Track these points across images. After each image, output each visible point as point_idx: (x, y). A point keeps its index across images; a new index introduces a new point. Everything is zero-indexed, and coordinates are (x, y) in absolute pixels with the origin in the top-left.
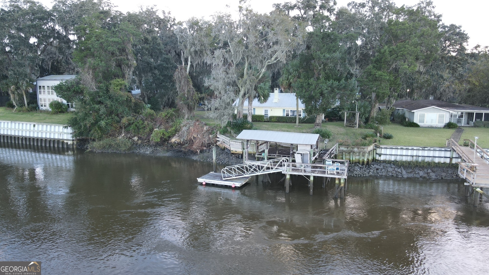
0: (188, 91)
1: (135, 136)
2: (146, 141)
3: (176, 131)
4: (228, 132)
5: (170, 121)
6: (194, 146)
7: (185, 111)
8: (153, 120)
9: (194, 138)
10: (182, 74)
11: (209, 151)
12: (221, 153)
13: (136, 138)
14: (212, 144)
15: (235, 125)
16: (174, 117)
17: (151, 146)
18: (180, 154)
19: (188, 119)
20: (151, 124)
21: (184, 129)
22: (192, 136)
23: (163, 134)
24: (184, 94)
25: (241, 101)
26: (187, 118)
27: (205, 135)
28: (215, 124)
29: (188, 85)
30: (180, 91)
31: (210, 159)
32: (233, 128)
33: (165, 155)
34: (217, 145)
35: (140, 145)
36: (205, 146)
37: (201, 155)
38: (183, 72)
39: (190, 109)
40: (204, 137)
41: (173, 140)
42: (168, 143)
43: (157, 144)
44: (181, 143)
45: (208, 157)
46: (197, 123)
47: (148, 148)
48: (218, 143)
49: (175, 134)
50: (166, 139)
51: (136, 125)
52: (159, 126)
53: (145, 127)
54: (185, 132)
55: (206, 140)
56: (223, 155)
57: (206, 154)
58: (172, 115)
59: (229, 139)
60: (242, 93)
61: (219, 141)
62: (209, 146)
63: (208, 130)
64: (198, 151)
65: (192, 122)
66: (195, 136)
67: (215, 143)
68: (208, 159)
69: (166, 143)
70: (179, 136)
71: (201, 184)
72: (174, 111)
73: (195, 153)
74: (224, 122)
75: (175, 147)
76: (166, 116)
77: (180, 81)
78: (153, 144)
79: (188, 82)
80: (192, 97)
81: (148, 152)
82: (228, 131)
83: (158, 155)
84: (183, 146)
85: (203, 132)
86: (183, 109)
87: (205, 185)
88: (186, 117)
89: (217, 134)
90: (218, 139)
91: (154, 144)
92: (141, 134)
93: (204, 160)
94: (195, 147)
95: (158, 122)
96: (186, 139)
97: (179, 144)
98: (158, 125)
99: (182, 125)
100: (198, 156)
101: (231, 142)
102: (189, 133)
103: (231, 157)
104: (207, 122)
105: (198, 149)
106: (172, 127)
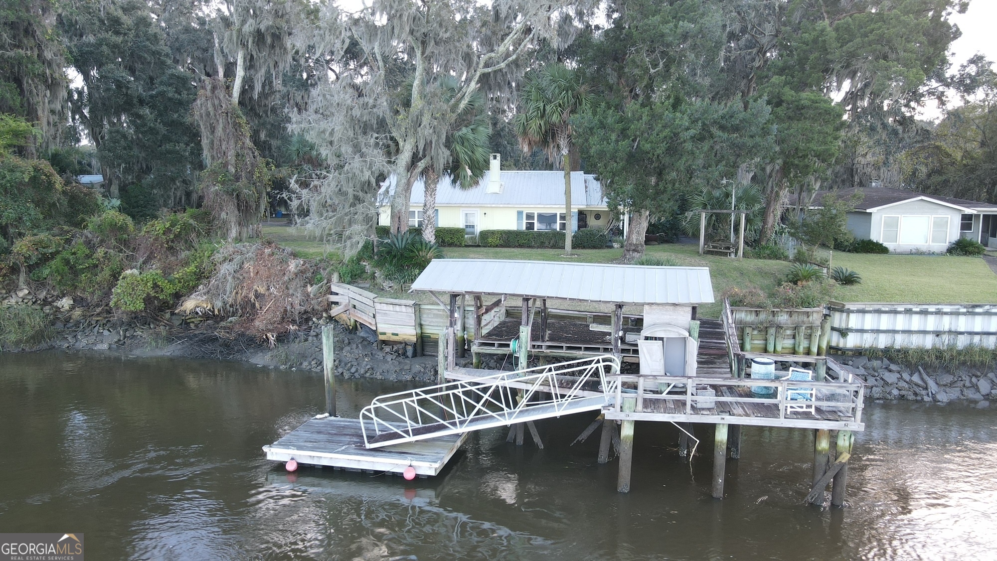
0: (238, 155)
1: (64, 296)
2: (99, 310)
3: (201, 276)
4: (364, 276)
5: (181, 245)
6: (257, 323)
7: (229, 214)
8: (126, 243)
9: (258, 296)
10: (216, 102)
11: (308, 335)
12: (346, 341)
13: (65, 303)
14: (315, 312)
15: (389, 253)
16: (193, 235)
17: (114, 326)
18: (209, 347)
19: (239, 239)
20: (118, 257)
21: (225, 269)
22: (249, 289)
23: (155, 286)
24: (225, 165)
25: (404, 181)
26: (236, 239)
27: (292, 286)
28: (321, 254)
29: (238, 139)
30: (213, 158)
31: (310, 364)
32: (380, 264)
33: (159, 353)
34: (331, 318)
35: (77, 324)
36: (293, 322)
37: (282, 350)
38: (222, 97)
39: (245, 209)
40: (291, 292)
41: (189, 304)
42: (173, 314)
43: (135, 320)
44: (216, 312)
45: (304, 356)
46: (267, 251)
47: (106, 333)
48: (335, 311)
49: (197, 286)
50: (167, 302)
51: (67, 262)
52: (144, 263)
53: (96, 266)
54: (230, 278)
55: (296, 302)
56: (354, 346)
57: (296, 347)
58: (186, 227)
59: (372, 295)
60: (405, 157)
61: (337, 303)
62: (305, 318)
63: (302, 272)
64: (272, 338)
65: (251, 249)
66: (262, 290)
67: (326, 311)
68: (305, 364)
69: (168, 316)
70: (208, 292)
71: (280, 467)
72: (192, 217)
73: (261, 344)
74: (352, 245)
75: (196, 326)
76: (167, 231)
77: (211, 125)
78: (120, 319)
79: (237, 126)
80: (251, 173)
81: (105, 346)
82: (363, 271)
83: (137, 352)
84: (223, 324)
85: (286, 278)
86: (222, 209)
87: (294, 472)
88: (234, 233)
89: (329, 281)
90: (333, 298)
91: (125, 318)
92: (84, 290)
93: (291, 367)
94: (259, 324)
95: (142, 250)
96: (230, 301)
97: (208, 316)
98: (141, 260)
99: (218, 257)
100: (270, 354)
101: (378, 306)
102: (242, 281)
103: (380, 355)
104: (298, 249)
105: (269, 331)
106: (187, 264)
